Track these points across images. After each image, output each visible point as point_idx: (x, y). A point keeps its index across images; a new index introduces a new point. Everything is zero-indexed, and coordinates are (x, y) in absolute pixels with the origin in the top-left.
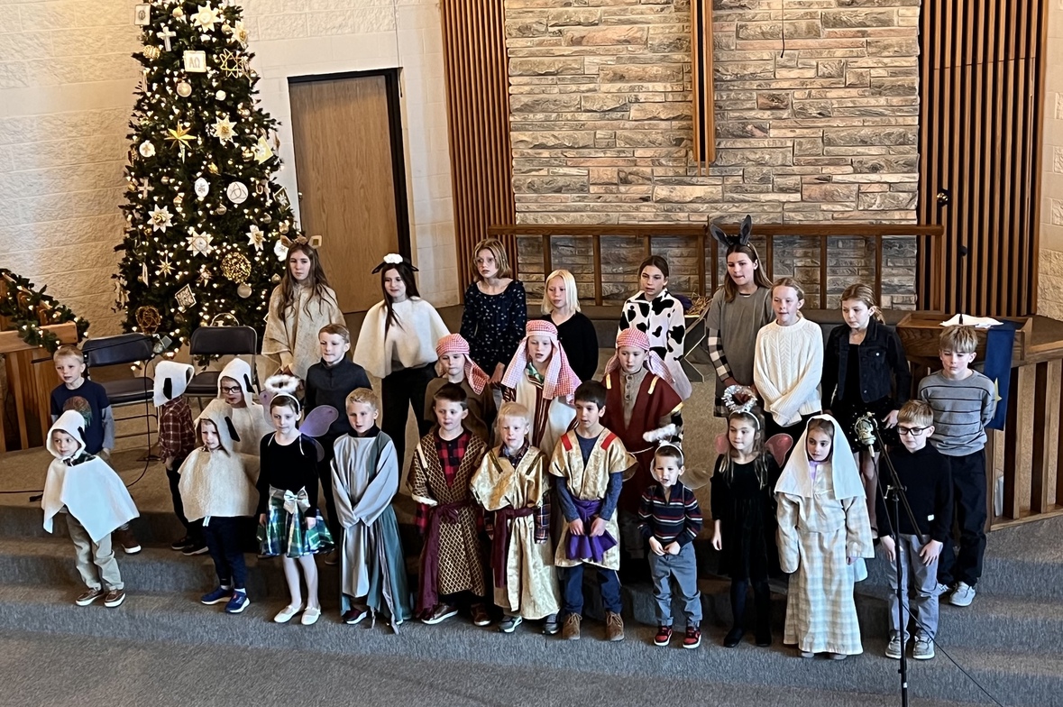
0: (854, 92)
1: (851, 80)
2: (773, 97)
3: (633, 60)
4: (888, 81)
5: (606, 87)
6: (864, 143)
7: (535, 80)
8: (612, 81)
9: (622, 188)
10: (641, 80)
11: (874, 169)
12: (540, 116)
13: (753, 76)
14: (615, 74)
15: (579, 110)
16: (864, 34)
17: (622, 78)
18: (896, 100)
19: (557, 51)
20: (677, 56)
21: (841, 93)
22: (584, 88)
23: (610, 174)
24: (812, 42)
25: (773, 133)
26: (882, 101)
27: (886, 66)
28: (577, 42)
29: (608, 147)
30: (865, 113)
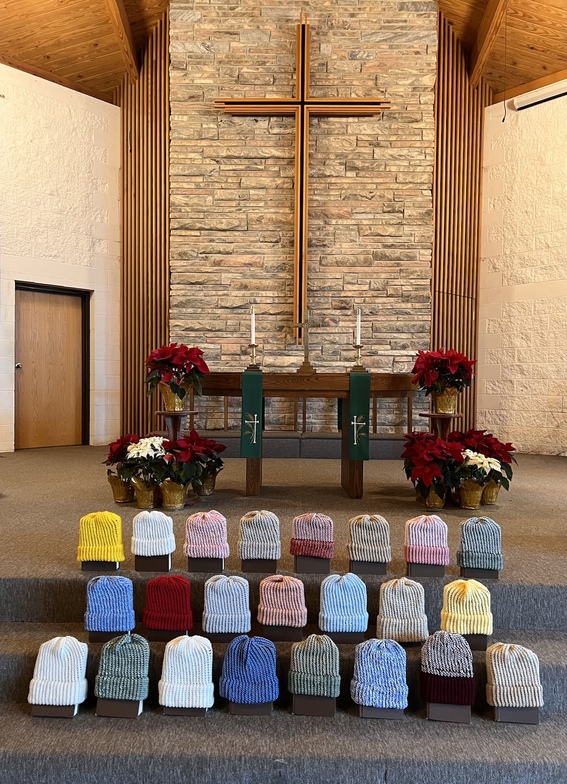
0: (392, 300)
1: (390, 291)
2: (342, 302)
3: (253, 276)
4: (413, 293)
5: (235, 293)
6: (398, 331)
7: (188, 287)
8: (239, 289)
9: (243, 357)
10: (258, 289)
11: (404, 347)
12: (190, 310)
13: (330, 289)
14: (242, 285)
15: (217, 307)
16: (399, 265)
17: (245, 287)
18: (418, 305)
19: (203, 269)
20: (281, 275)
21: (385, 300)
22: (220, 293)
23: (236, 348)
24: (366, 269)
25: (341, 324)
26: (409, 305)
27: (412, 284)
28: (217, 263)
29: (235, 331)
30: (399, 312)
